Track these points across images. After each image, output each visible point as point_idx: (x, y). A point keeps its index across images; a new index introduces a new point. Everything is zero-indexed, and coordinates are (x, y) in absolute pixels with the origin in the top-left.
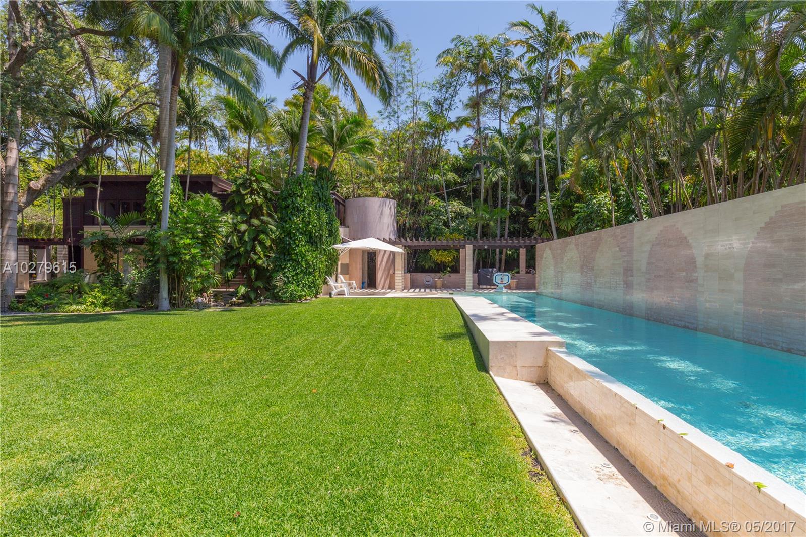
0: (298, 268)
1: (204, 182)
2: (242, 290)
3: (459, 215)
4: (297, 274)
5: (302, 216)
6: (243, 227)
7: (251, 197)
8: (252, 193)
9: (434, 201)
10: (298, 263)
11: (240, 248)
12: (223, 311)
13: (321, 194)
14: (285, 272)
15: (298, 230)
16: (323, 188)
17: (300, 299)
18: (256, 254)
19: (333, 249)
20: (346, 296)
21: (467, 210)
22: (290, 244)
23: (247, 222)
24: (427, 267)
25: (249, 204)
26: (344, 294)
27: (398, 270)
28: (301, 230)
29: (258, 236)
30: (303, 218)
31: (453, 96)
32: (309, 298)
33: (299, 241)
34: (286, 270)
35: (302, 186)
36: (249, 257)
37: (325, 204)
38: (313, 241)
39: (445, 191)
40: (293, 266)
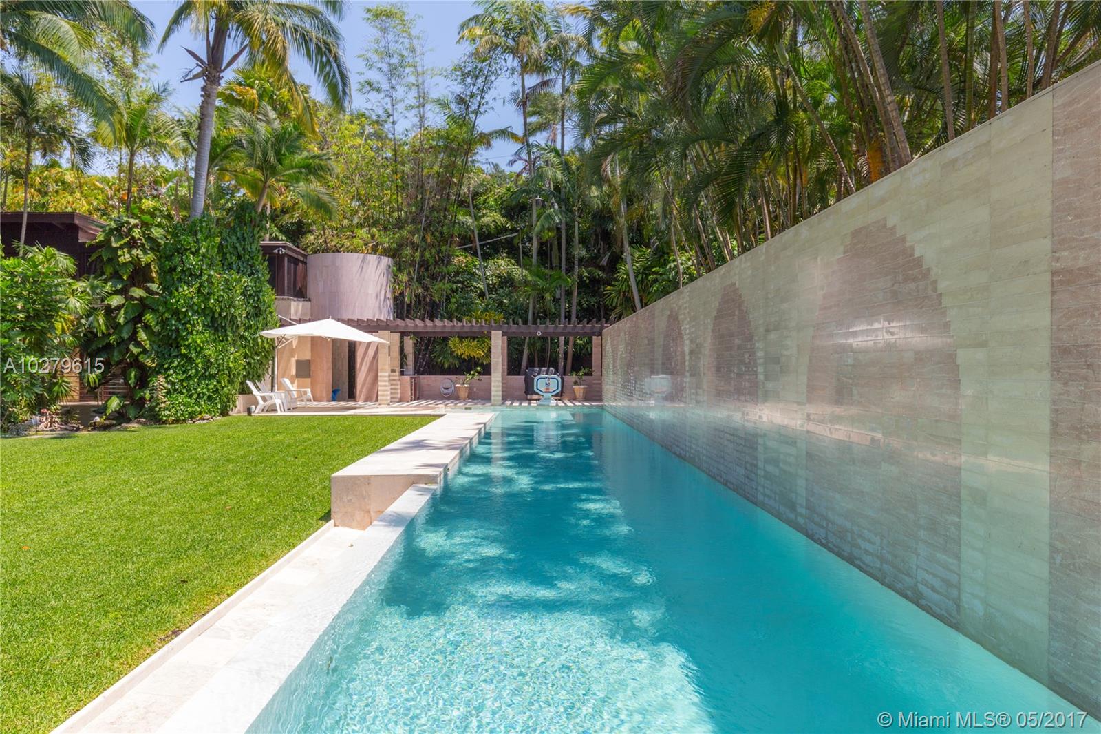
0: (191, 369)
1: (62, 224)
2: (114, 403)
3: (507, 282)
4: (190, 377)
5: (197, 285)
6: (116, 301)
7: (129, 252)
8: (132, 244)
9: (461, 259)
10: (190, 360)
11: (109, 335)
12: (52, 438)
13: (240, 249)
14: (169, 376)
15: (191, 307)
16: (244, 240)
17: (192, 418)
18: (138, 344)
19: (261, 337)
20: (279, 413)
21: (518, 273)
22: (177, 330)
23: (123, 292)
24: (446, 365)
25: (125, 264)
26: (276, 410)
27: (383, 370)
28: (196, 308)
29: (141, 315)
30: (199, 288)
31: (482, 91)
32: (207, 416)
33: (194, 326)
34: (171, 372)
35: (199, 236)
36: (128, 350)
37: (248, 264)
38: (218, 324)
39: (478, 244)
40: (183, 366)
